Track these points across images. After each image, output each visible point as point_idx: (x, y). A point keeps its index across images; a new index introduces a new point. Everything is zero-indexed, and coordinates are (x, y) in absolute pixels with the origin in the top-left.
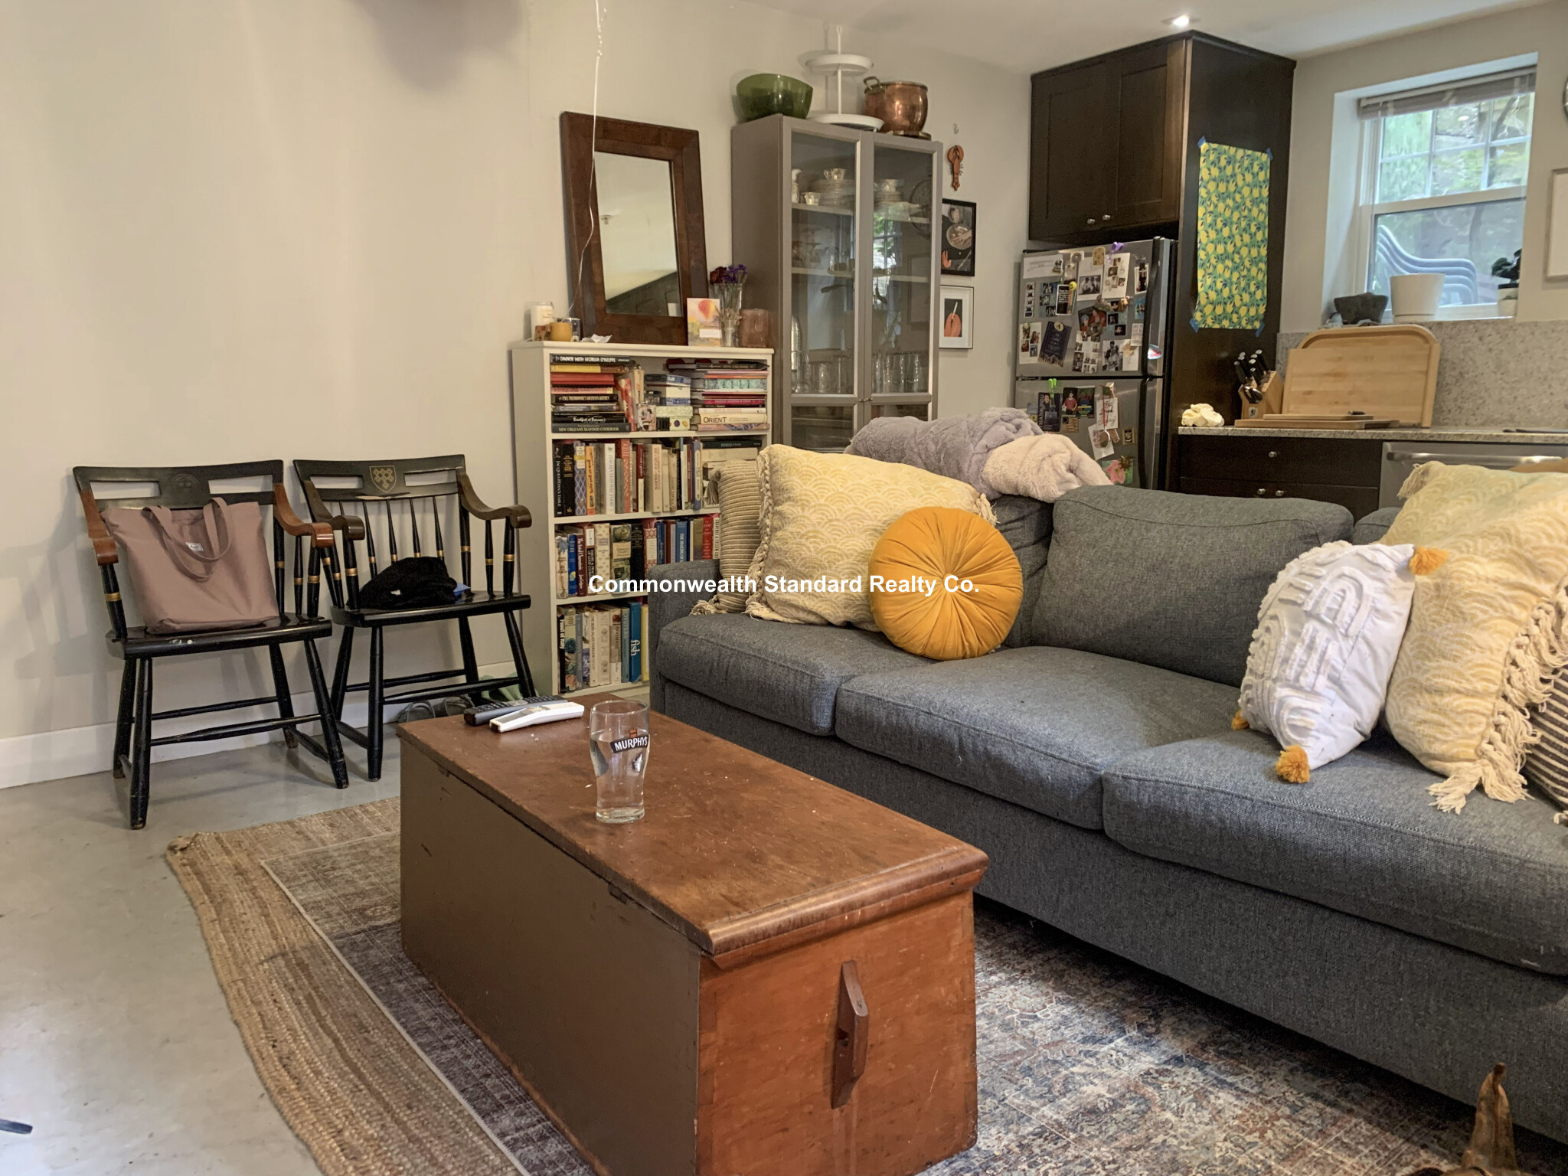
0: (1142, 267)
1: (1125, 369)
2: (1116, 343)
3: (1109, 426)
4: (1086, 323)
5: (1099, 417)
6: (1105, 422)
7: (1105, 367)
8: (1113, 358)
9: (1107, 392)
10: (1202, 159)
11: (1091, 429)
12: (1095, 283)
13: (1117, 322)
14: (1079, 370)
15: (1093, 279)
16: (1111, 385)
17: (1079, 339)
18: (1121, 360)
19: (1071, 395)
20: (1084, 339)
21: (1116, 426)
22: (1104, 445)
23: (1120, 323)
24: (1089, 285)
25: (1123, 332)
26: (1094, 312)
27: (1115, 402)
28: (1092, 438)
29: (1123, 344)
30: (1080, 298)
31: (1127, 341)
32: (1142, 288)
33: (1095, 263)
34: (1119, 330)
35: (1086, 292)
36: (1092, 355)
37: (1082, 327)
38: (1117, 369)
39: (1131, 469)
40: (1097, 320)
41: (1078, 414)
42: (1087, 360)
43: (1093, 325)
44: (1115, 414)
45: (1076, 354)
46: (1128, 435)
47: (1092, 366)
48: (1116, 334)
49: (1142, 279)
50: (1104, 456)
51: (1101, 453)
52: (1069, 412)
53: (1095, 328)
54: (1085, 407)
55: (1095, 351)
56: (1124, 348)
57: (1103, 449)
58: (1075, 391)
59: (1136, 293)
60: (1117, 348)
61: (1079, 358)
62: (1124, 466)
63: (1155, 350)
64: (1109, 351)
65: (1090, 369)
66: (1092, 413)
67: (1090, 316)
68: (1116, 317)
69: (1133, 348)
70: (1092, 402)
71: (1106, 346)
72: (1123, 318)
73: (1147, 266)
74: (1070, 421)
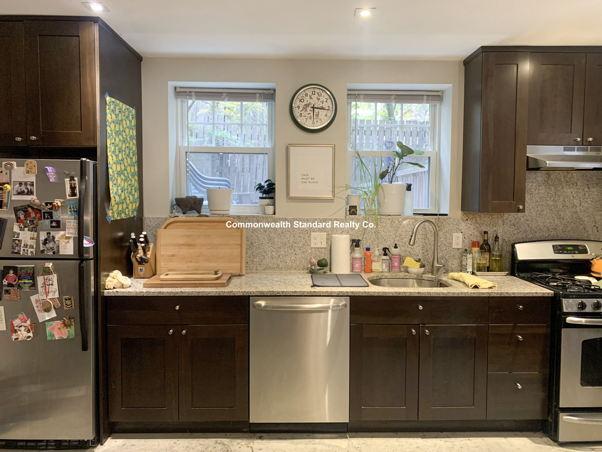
0: (72, 179)
1: (61, 253)
2: (52, 233)
3: (50, 296)
4: (22, 217)
5: (40, 289)
6: (47, 293)
7: (43, 251)
8: (51, 245)
9: (47, 271)
10: (107, 107)
11: (33, 298)
12: (29, 187)
13: (52, 218)
14: (18, 253)
15: (26, 183)
16: (50, 265)
17: (16, 229)
18: (58, 247)
19: (11, 272)
20: (21, 229)
21: (57, 295)
22: (47, 310)
23: (54, 218)
24: (23, 188)
25: (58, 225)
26: (30, 210)
27: (54, 278)
28: (35, 305)
29: (58, 235)
30: (14, 198)
31: (62, 233)
32: (73, 194)
33: (28, 172)
34: (54, 224)
35: (21, 193)
36: (30, 242)
37: (18, 220)
38: (54, 253)
39: (73, 327)
40: (33, 215)
41: (19, 286)
42: (26, 246)
43: (29, 219)
44: (56, 286)
45: (14, 240)
46: (68, 302)
47: (30, 250)
48: (52, 227)
49: (73, 188)
50: (47, 318)
51: (45, 317)
52: (10, 285)
53: (32, 222)
54: (26, 281)
55: (32, 238)
56: (60, 238)
57: (46, 314)
58: (15, 269)
59: (68, 198)
60: (54, 238)
61: (16, 243)
62: (66, 325)
63: (87, 240)
64: (46, 240)
65: (30, 252)
66: (34, 285)
67: (26, 211)
68: (51, 215)
69: (68, 238)
70: (33, 277)
71: (43, 236)
72: (57, 215)
73: (76, 179)
74: (12, 292)
